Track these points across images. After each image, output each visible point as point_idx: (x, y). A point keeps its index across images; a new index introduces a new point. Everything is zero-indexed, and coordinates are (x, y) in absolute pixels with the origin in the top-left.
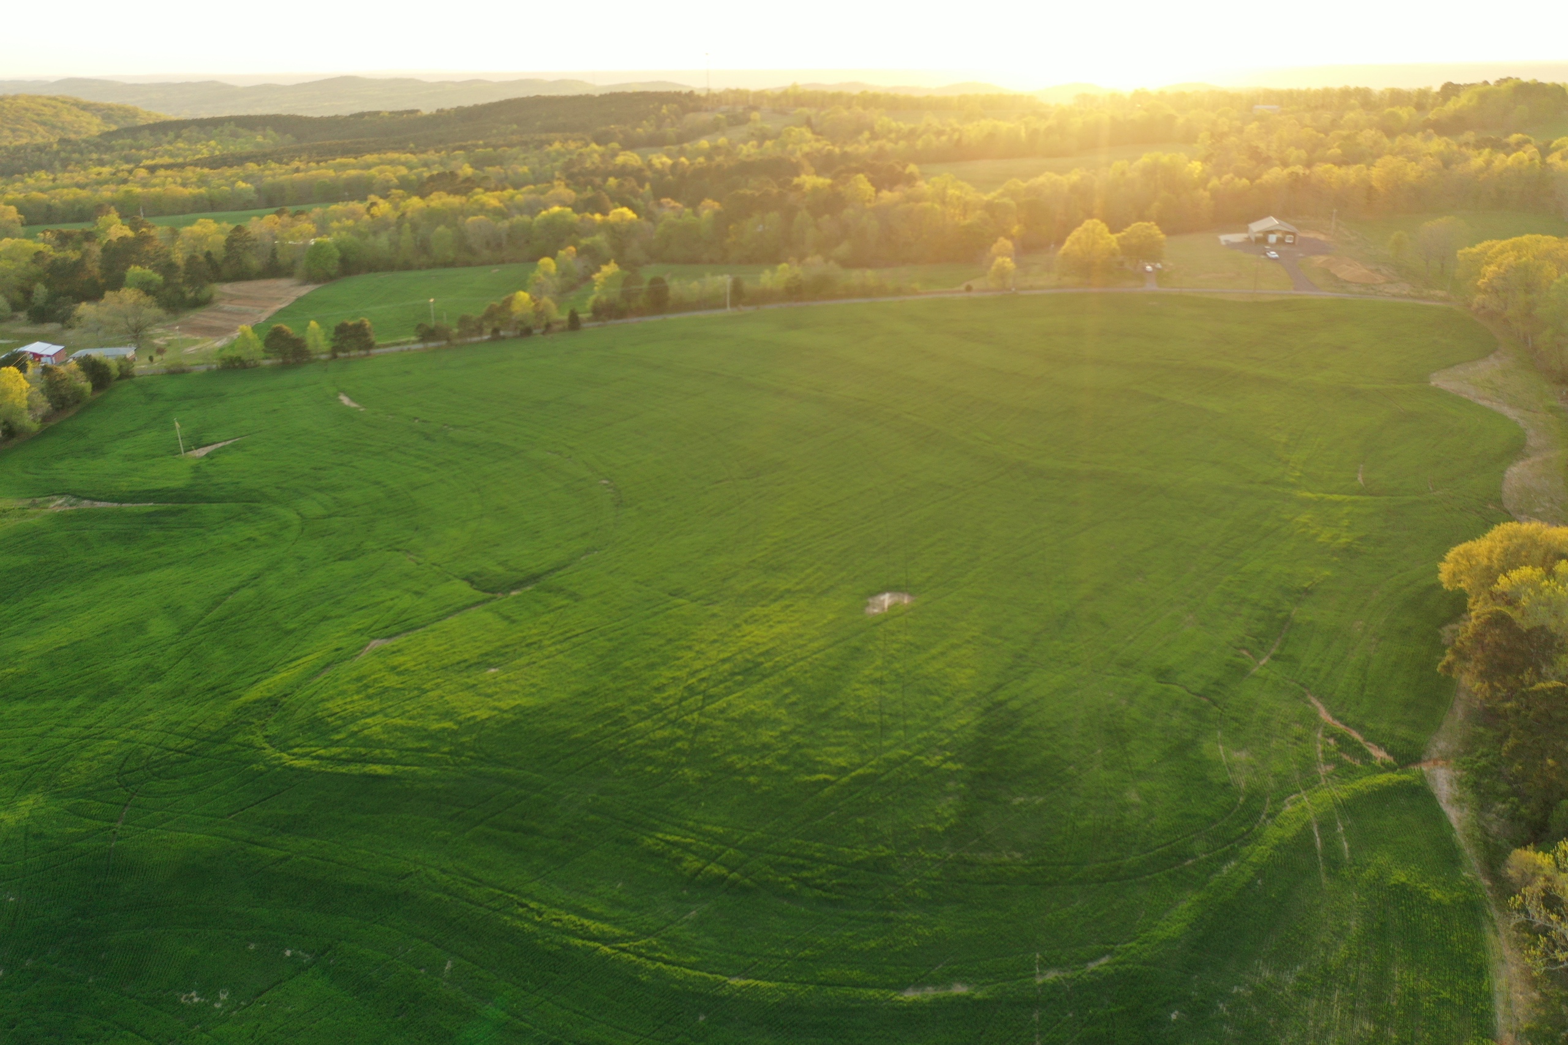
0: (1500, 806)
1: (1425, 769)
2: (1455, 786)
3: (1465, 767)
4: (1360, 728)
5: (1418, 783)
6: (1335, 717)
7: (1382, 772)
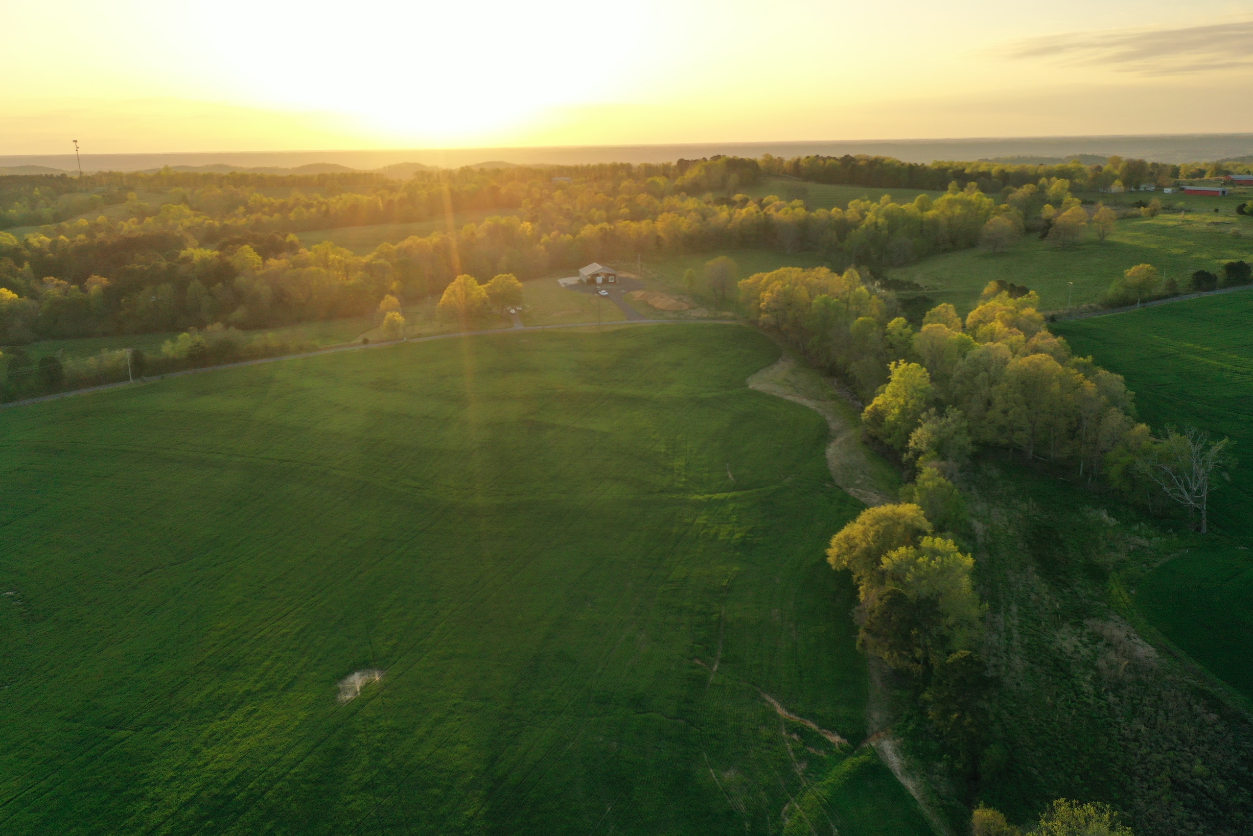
0: (940, 765)
1: (873, 744)
2: (901, 755)
3: (901, 733)
4: (812, 716)
5: (875, 761)
6: (791, 711)
7: (844, 758)
